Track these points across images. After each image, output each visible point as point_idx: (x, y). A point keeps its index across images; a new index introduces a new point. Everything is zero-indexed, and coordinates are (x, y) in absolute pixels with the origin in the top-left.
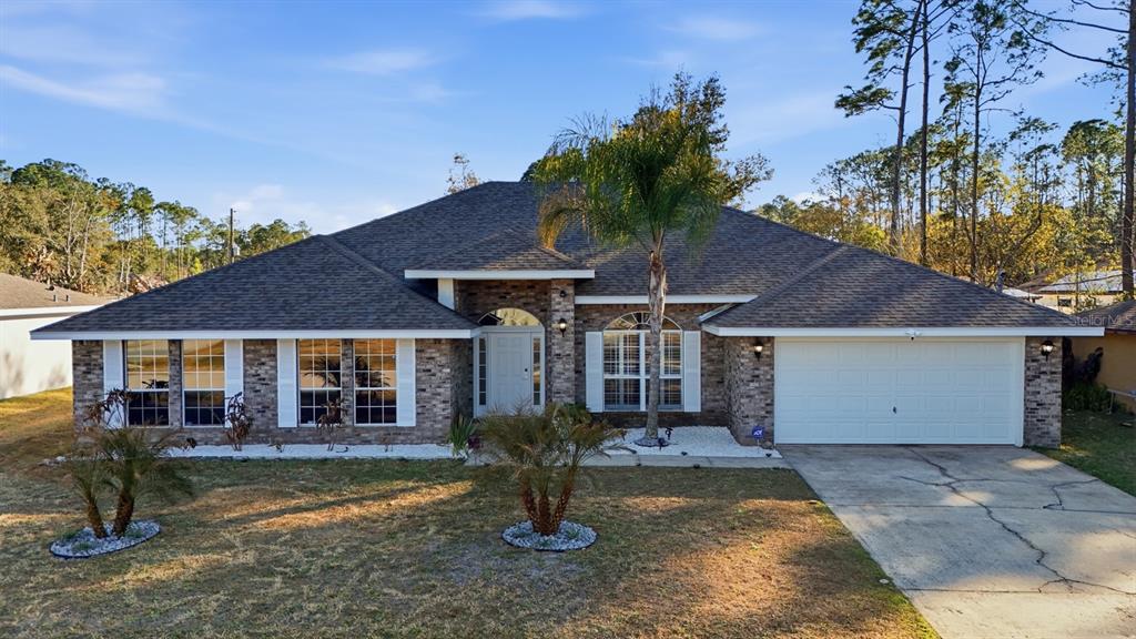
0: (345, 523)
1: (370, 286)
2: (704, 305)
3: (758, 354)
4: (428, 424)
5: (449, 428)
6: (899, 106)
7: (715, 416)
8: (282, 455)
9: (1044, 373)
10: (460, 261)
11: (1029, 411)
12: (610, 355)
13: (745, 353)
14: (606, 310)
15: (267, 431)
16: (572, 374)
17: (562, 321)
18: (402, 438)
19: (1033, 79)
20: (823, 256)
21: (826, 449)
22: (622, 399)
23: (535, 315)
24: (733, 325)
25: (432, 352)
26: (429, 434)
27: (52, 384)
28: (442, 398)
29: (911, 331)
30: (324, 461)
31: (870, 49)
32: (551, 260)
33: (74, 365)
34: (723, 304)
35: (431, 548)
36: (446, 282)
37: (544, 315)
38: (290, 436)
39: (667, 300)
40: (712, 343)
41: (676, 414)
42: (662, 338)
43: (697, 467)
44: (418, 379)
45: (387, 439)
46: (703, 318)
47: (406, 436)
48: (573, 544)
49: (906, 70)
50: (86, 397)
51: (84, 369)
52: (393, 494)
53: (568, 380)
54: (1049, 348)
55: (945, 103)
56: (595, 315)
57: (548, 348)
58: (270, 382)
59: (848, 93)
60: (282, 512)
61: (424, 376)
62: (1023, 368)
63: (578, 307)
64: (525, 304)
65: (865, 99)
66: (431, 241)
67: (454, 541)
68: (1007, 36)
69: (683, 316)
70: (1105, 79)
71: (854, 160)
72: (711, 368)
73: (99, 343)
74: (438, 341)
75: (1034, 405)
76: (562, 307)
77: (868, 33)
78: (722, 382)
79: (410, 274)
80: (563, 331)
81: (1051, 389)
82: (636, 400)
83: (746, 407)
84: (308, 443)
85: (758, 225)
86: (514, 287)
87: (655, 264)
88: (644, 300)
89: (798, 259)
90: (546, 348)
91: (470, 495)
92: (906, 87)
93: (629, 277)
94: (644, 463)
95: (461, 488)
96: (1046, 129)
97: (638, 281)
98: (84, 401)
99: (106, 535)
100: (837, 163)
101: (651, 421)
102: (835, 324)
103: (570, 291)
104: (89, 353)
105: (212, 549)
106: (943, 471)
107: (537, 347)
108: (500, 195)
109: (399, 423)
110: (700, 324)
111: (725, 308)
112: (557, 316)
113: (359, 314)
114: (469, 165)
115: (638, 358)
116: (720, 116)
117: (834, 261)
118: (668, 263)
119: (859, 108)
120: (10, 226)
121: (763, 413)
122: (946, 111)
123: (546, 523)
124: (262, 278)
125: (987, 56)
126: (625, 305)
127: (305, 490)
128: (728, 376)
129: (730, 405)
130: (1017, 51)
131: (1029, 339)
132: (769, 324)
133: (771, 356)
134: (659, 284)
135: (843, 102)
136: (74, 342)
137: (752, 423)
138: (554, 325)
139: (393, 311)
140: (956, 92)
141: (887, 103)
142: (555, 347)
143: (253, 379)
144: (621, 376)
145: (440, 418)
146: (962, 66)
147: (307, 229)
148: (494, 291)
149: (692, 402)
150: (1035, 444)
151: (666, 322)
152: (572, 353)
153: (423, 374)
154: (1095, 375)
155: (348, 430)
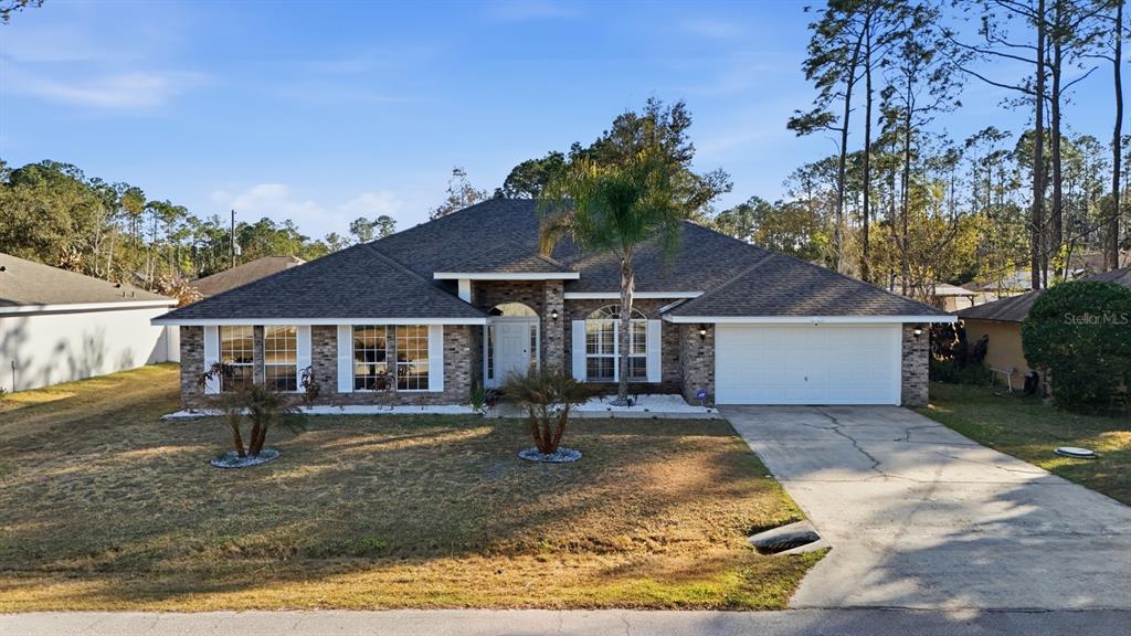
0: (407, 449)
1: (405, 284)
2: (663, 299)
3: (703, 337)
4: (452, 390)
5: (468, 394)
6: (842, 128)
7: (672, 386)
8: (344, 412)
9: (916, 350)
10: (476, 265)
11: (905, 379)
12: (591, 339)
13: (693, 335)
14: (588, 304)
15: (330, 396)
16: (561, 353)
17: (555, 312)
18: (432, 400)
19: (953, 107)
20: (756, 262)
21: (754, 408)
22: (600, 372)
23: (533, 307)
24: (684, 315)
25: (455, 335)
26: (454, 397)
27: (123, 366)
28: (463, 370)
29: (816, 319)
30: (378, 415)
31: (817, 78)
32: (546, 264)
33: (182, 345)
34: (678, 299)
35: (471, 461)
36: (465, 282)
37: (540, 308)
38: (347, 399)
39: (634, 296)
40: (670, 329)
41: (643, 384)
42: (632, 325)
43: (655, 418)
44: (445, 356)
45: (422, 401)
46: (663, 310)
47: (435, 398)
48: (567, 459)
49: (848, 97)
50: (190, 369)
51: (189, 348)
52: (436, 434)
53: (559, 357)
54: (918, 332)
55: (882, 125)
56: (579, 308)
57: (543, 335)
58: (332, 358)
59: (798, 116)
60: (362, 444)
61: (450, 354)
62: (901, 347)
63: (566, 301)
64: (525, 299)
65: (813, 121)
66: (448, 249)
67: (486, 459)
68: (931, 70)
69: (646, 308)
70: (1022, 104)
71: (821, 165)
72: (670, 348)
73: (200, 328)
74: (460, 327)
75: (908, 375)
76: (555, 302)
77: (815, 64)
78: (677, 359)
79: (438, 276)
80: (555, 319)
81: (921, 362)
82: (612, 374)
83: (694, 377)
84: (361, 404)
85: (709, 237)
86: (516, 285)
87: (625, 268)
88: (617, 296)
89: (738, 264)
90: (541, 333)
91: (491, 434)
92: (848, 112)
93: (606, 278)
94: (616, 416)
95: (484, 431)
96: (998, 137)
97: (613, 282)
98: (189, 372)
99: (245, 456)
100: (806, 167)
101: (622, 389)
102: (759, 313)
103: (561, 288)
104: (193, 336)
105: (324, 462)
106: (834, 420)
107: (533, 333)
108: (501, 211)
109: (432, 389)
110: (661, 314)
111: (680, 302)
112: (550, 308)
113: (401, 306)
114: (466, 177)
115: (613, 341)
116: (687, 137)
117: (764, 265)
118: (636, 268)
119: (809, 129)
120: (39, 228)
121: (706, 381)
122: (883, 131)
123: (548, 447)
124: (320, 278)
125: (914, 86)
126: (603, 300)
127: (371, 432)
128: (681, 354)
129: (683, 376)
130: (938, 84)
131: (905, 325)
132: (710, 314)
133: (713, 338)
134: (628, 284)
135: (793, 124)
136: (181, 327)
137: (698, 388)
138: (548, 315)
139: (426, 304)
140: (891, 115)
141: (832, 125)
142: (549, 332)
143: (319, 356)
144: (600, 355)
145: (462, 385)
146: (894, 95)
147: (294, 227)
148: (500, 288)
149: (654, 374)
150: (909, 402)
151: (634, 313)
152: (562, 336)
153: (450, 351)
154: (983, 358)
155: (391, 395)
